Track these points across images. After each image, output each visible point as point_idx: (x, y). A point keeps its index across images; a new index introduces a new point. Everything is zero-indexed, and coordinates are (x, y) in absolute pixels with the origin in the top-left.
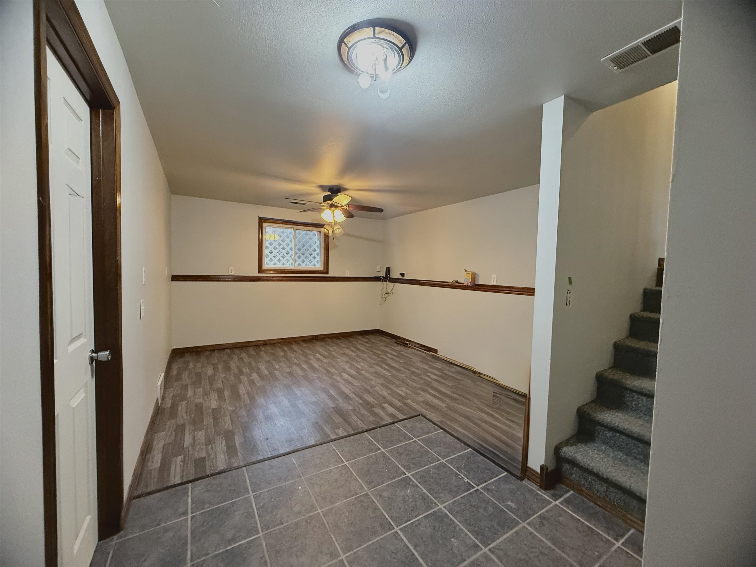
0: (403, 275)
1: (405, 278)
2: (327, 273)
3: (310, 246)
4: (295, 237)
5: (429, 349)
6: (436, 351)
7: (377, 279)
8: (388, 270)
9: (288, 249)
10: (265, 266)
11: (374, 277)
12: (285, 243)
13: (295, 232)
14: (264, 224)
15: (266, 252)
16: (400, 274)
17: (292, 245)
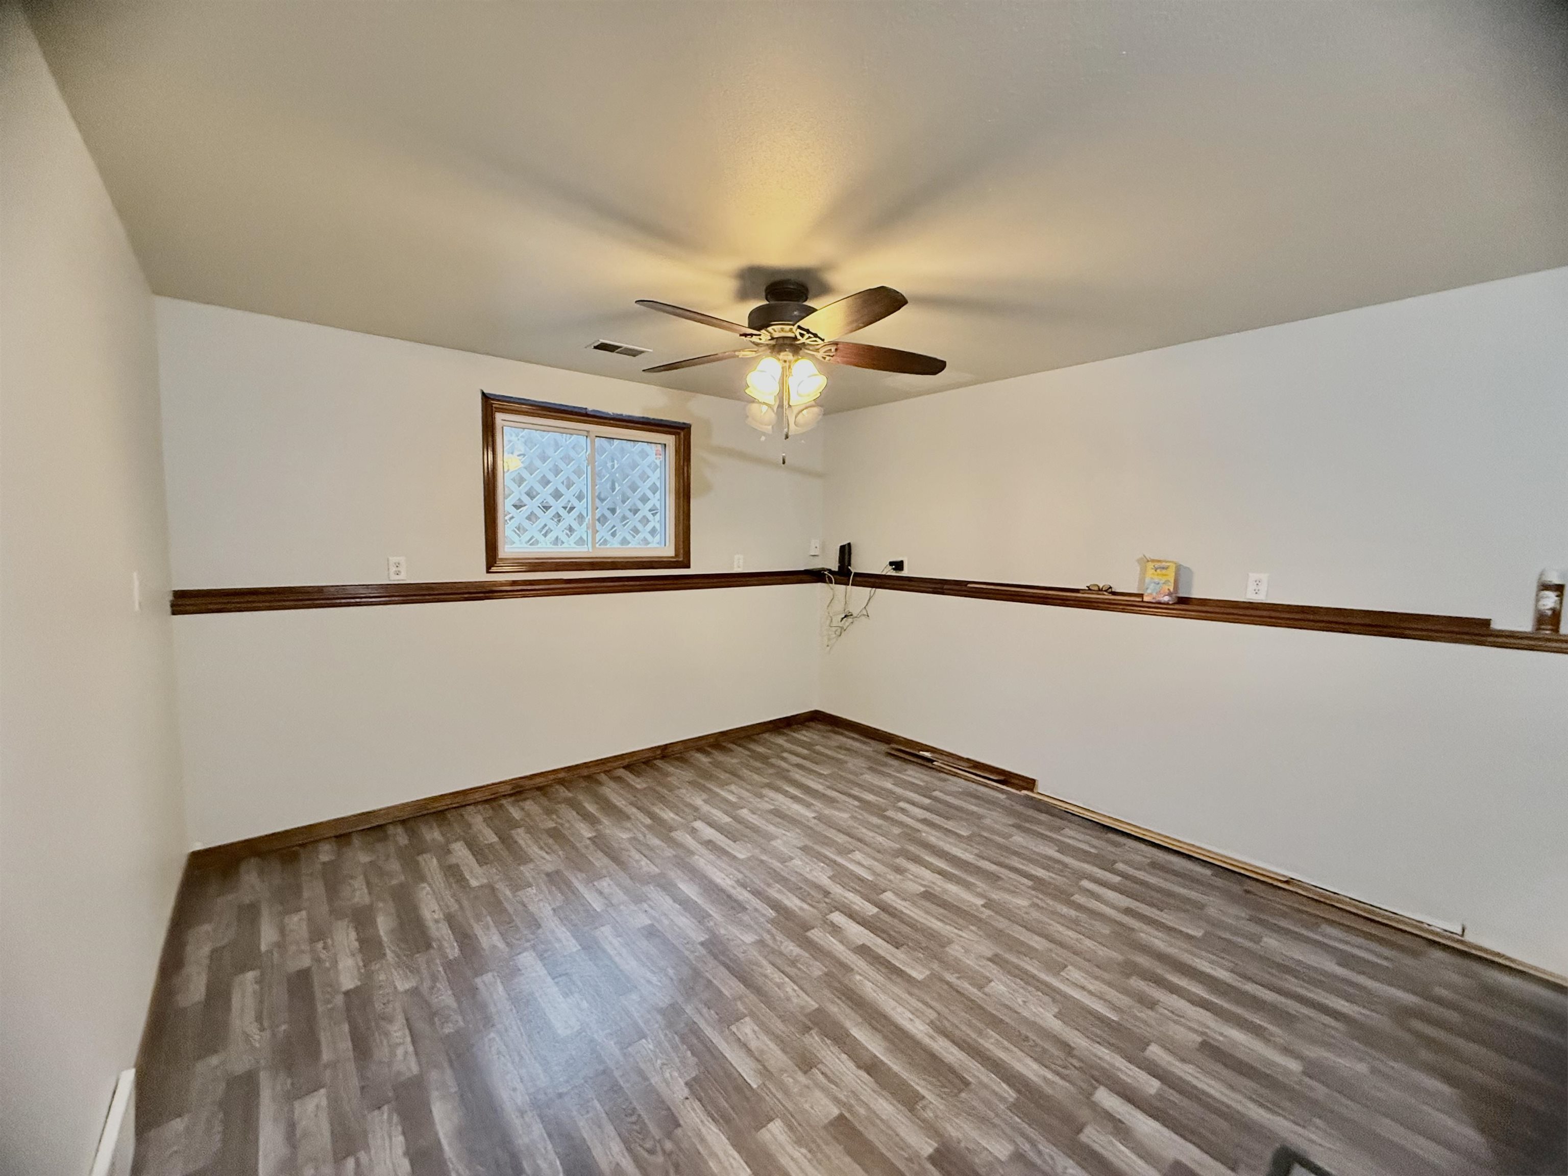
0: (898, 565)
1: (905, 573)
2: (689, 567)
3: (634, 488)
4: (591, 460)
5: (1007, 778)
6: (1029, 784)
7: (815, 576)
8: (845, 552)
9: (569, 495)
10: (506, 550)
11: (807, 572)
12: (561, 477)
13: (593, 442)
14: (499, 417)
15: (505, 505)
16: (891, 564)
17: (580, 484)
